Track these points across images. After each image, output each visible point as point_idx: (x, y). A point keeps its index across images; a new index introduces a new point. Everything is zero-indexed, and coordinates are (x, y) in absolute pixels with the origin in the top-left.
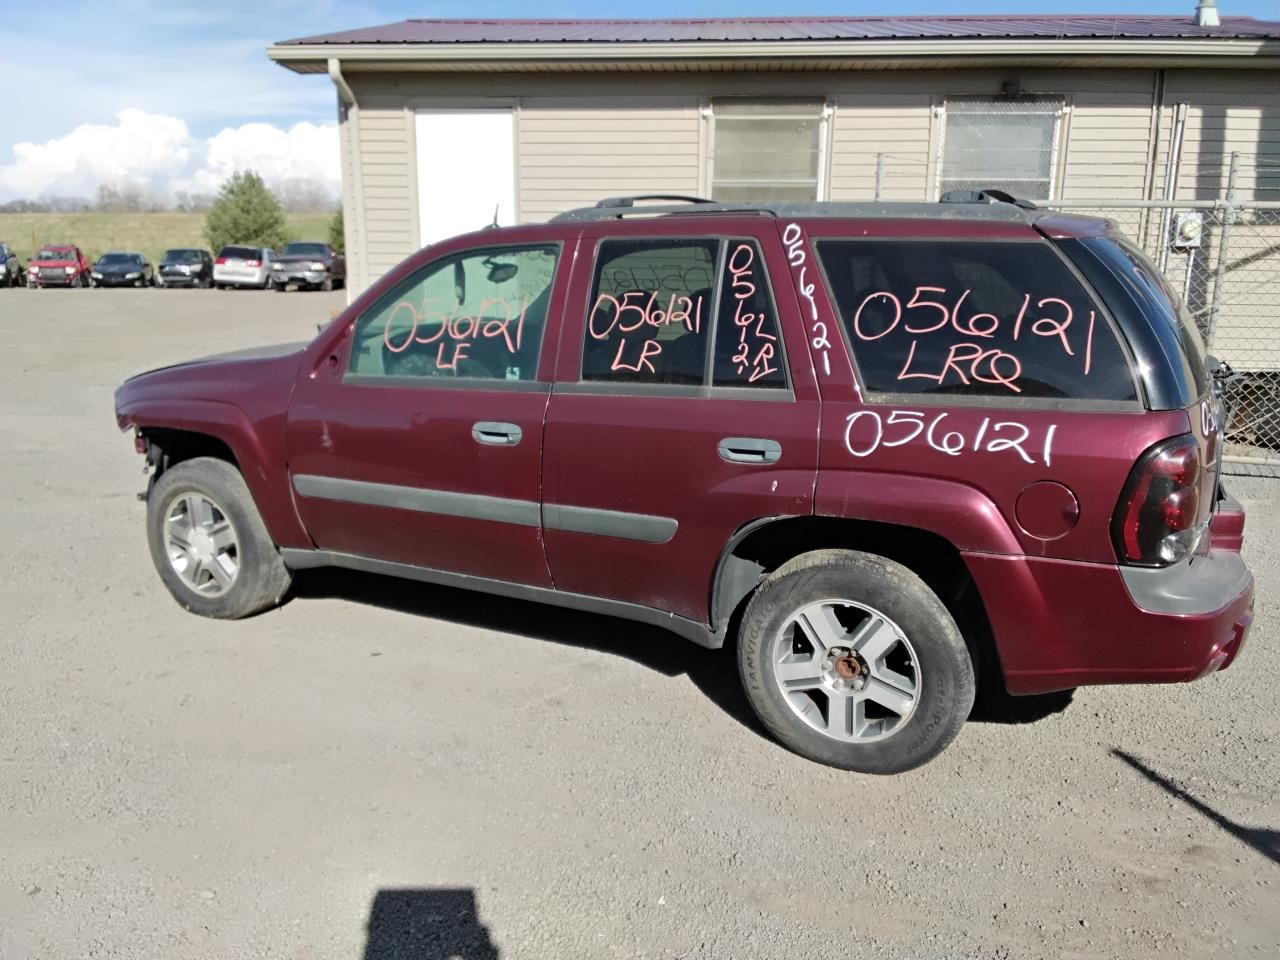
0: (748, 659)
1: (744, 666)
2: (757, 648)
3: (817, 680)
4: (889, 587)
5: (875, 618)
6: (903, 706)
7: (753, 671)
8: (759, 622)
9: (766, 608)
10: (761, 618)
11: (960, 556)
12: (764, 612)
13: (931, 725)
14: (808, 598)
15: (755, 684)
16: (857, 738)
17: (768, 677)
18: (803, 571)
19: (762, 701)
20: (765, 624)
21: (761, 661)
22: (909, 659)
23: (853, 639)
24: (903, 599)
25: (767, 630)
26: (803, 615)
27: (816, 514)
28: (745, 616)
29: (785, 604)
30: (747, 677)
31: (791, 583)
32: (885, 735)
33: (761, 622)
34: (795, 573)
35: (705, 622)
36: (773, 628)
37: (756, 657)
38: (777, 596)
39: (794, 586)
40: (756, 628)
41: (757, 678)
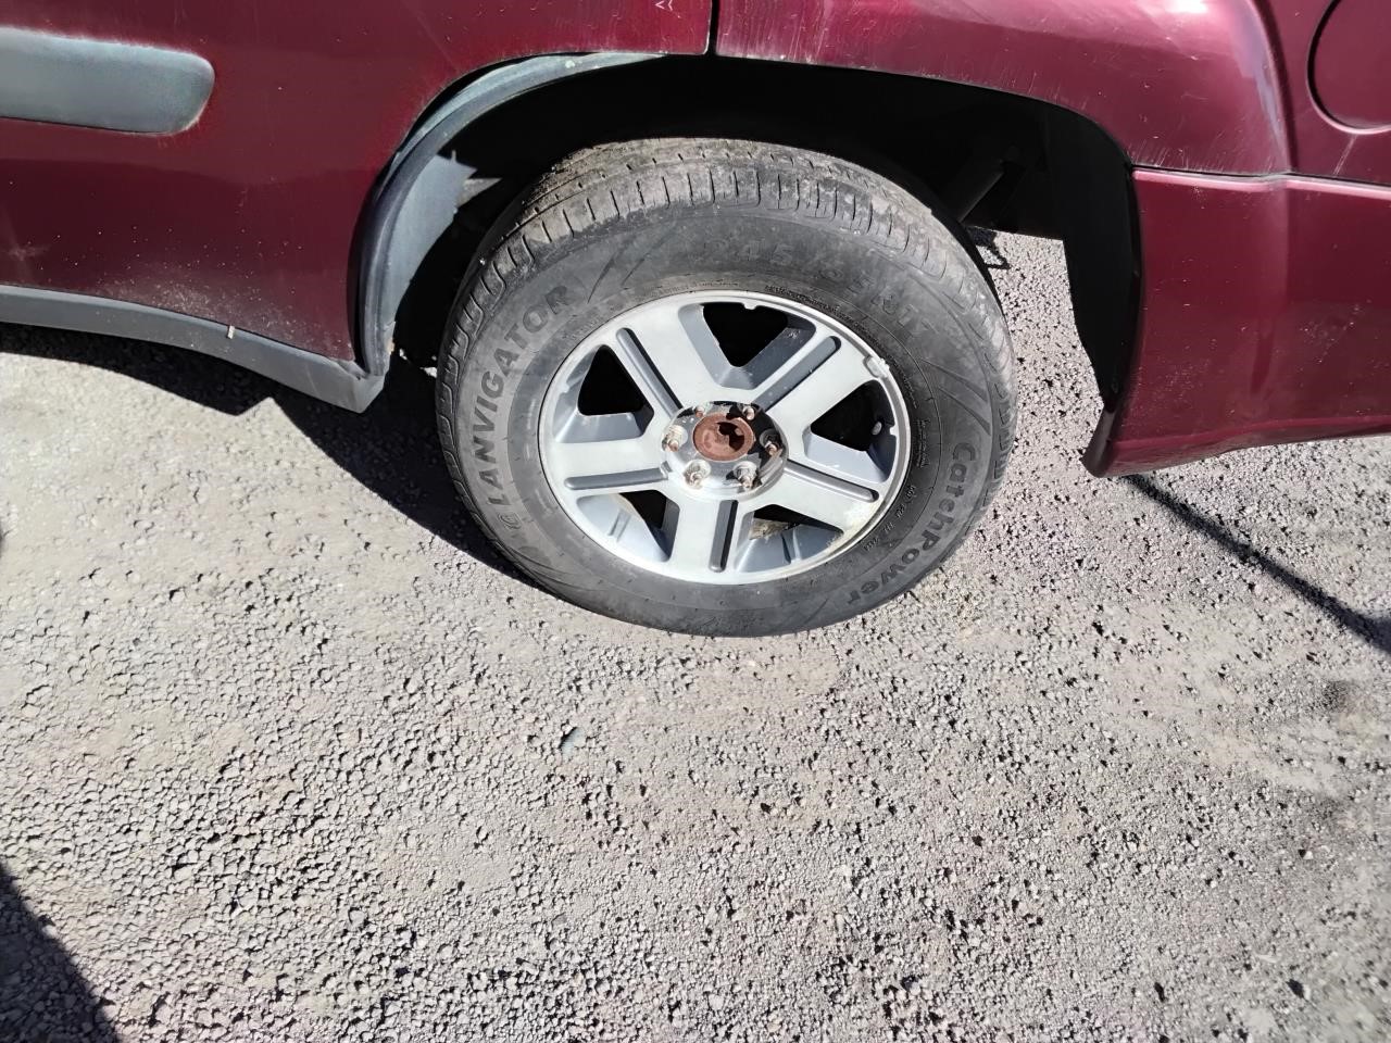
0: (476, 440)
1: (463, 455)
2: (501, 419)
3: (654, 474)
4: (883, 264)
5: (822, 334)
6: (850, 514)
7: (491, 467)
8: (504, 356)
9: (527, 323)
10: (511, 346)
11: (1131, 184)
12: (521, 330)
13: (915, 552)
14: (647, 293)
15: (496, 493)
16: (735, 574)
17: (530, 474)
18: (638, 218)
19: (514, 526)
20: (524, 361)
21: (511, 443)
22: (888, 421)
23: (756, 383)
24: (913, 290)
25: (527, 373)
26: (630, 332)
27: (723, 50)
28: (461, 338)
29: (580, 310)
30: (475, 480)
31: (601, 254)
32: (799, 566)
33: (511, 357)
34: (614, 224)
35: (342, 355)
36: (544, 368)
37: (498, 438)
38: (561, 290)
39: (611, 264)
40: (495, 371)
41: (500, 480)
